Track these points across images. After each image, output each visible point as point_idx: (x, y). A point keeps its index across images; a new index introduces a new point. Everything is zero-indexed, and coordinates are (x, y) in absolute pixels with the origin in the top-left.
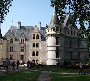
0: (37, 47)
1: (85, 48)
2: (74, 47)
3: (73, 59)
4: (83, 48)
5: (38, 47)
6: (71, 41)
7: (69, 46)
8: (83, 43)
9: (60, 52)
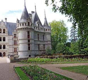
0: (3, 41)
1: (49, 41)
2: (41, 40)
3: (40, 50)
4: (47, 41)
5: (5, 41)
6: (38, 35)
7: (37, 40)
8: (47, 37)
9: (31, 44)
